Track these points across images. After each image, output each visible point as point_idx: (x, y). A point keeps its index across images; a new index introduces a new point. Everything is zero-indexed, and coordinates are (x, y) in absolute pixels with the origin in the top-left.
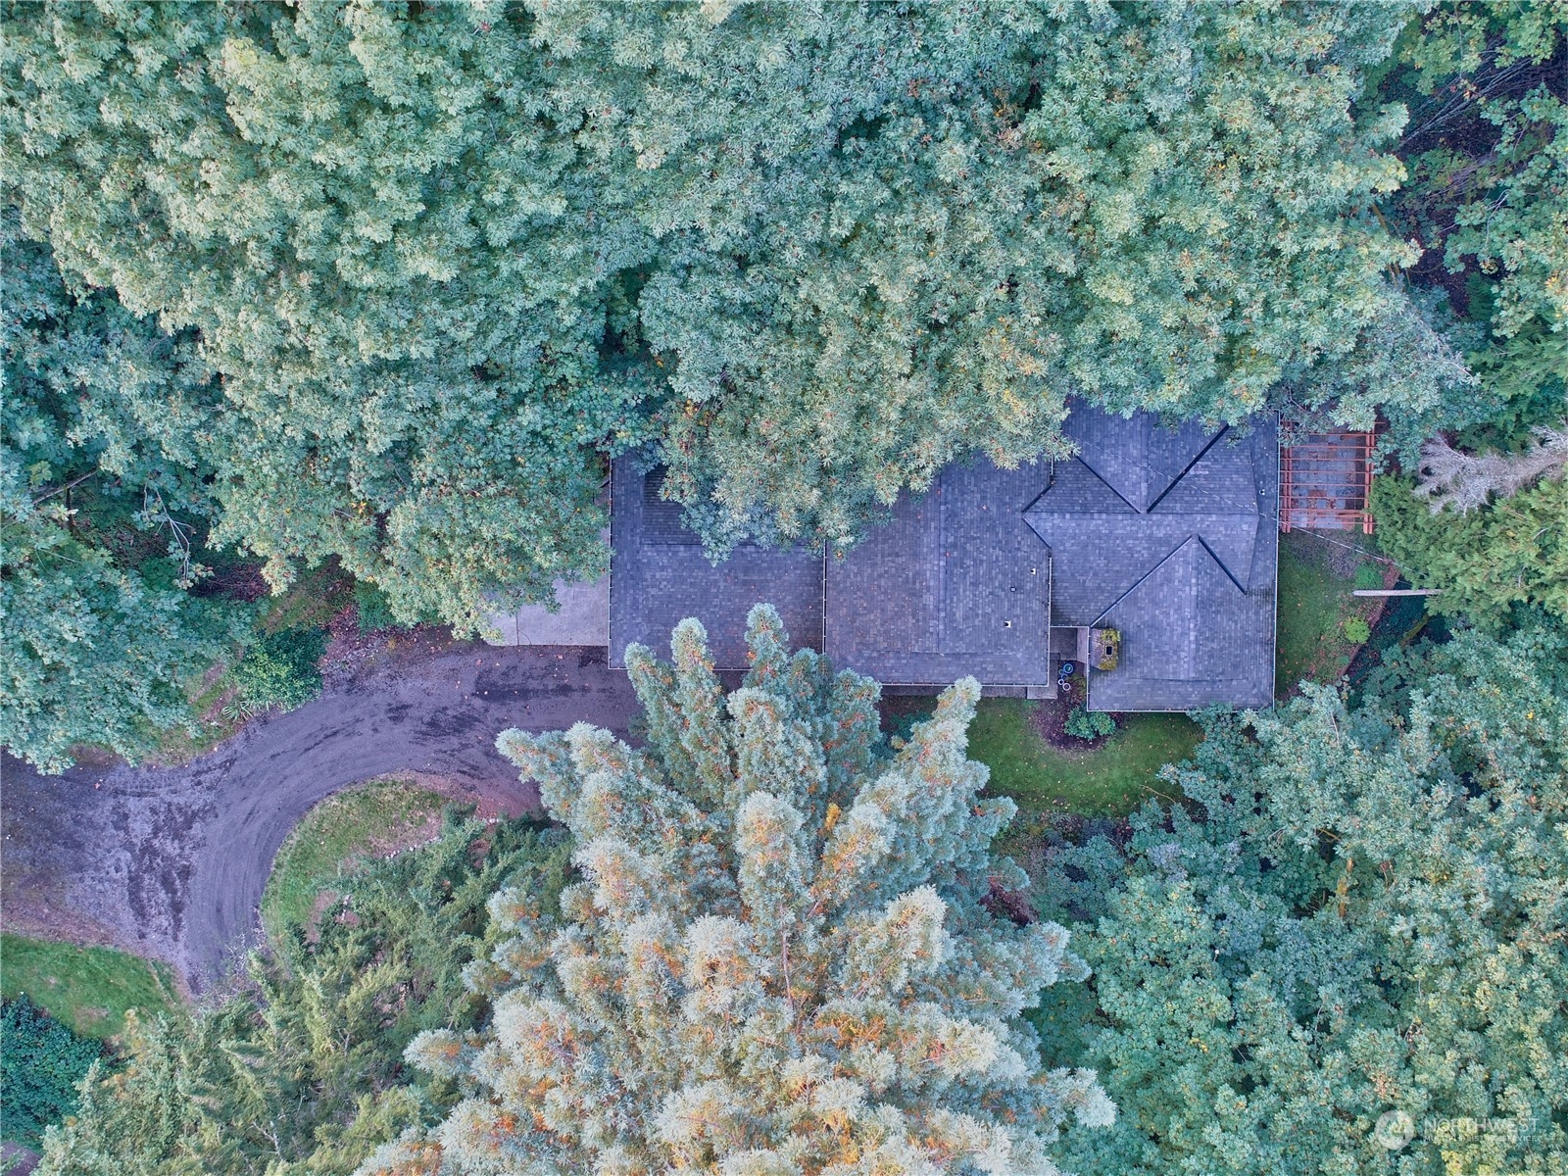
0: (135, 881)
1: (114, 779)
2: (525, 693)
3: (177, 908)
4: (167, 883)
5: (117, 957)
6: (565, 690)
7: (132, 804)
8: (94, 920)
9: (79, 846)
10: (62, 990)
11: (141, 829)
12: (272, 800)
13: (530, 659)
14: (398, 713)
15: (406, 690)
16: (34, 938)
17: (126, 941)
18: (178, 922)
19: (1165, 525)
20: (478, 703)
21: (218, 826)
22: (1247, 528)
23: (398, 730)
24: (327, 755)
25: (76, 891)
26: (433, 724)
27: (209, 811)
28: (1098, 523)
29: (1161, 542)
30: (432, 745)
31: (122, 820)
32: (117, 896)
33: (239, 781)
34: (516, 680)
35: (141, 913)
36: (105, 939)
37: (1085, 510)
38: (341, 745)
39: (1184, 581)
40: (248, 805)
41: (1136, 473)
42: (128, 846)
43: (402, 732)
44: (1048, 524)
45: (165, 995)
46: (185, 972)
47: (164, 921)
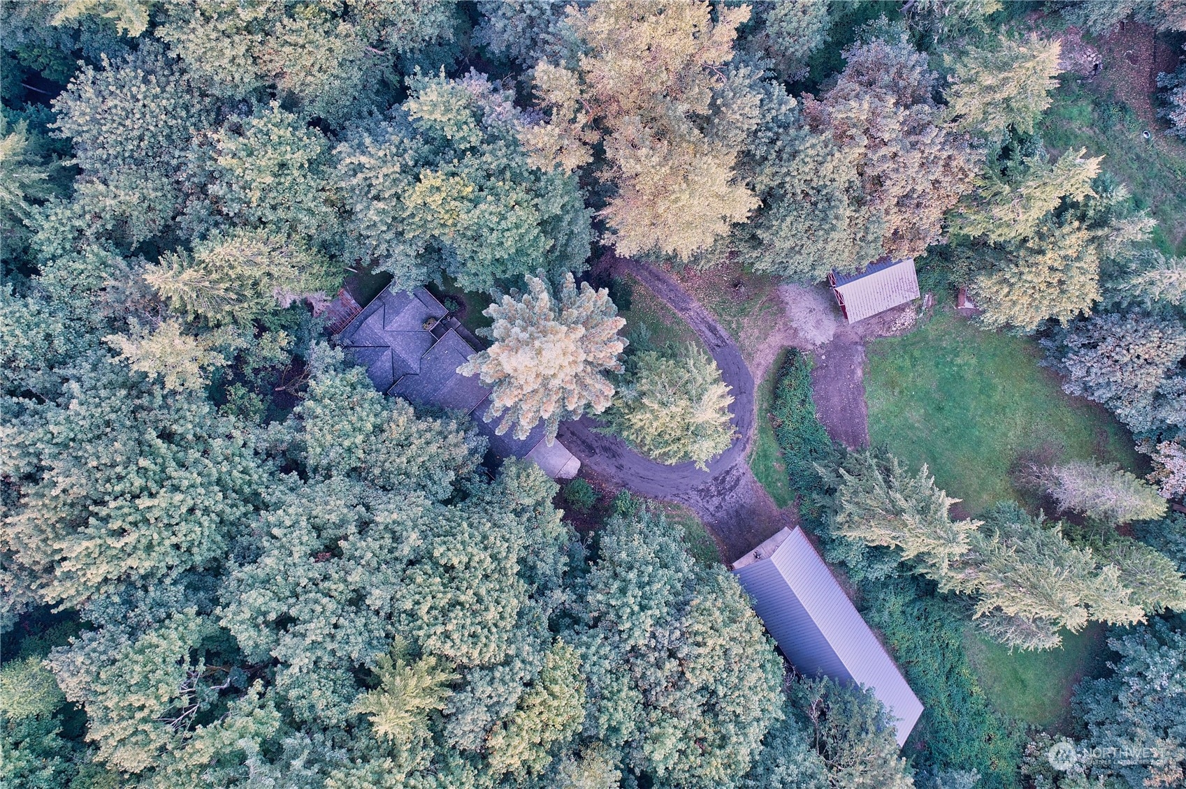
0: (731, 489)
1: (710, 520)
2: (584, 442)
3: (727, 473)
4: (723, 481)
5: (756, 475)
6: (573, 433)
7: (712, 509)
8: (752, 489)
9: (737, 511)
10: (779, 480)
11: (716, 501)
12: (674, 476)
13: (574, 449)
14: (620, 467)
15: (613, 471)
16: (772, 500)
17: (750, 475)
18: (731, 469)
19: (388, 339)
20: (597, 451)
21: (694, 483)
22: (370, 320)
23: (624, 463)
24: (649, 474)
25: (748, 500)
26: (614, 456)
27: (693, 488)
28: (403, 355)
29: (393, 337)
30: (620, 451)
31: (719, 507)
32: (740, 489)
33: (678, 489)
34: (582, 447)
35: (738, 480)
36: (755, 482)
37: (404, 361)
38: (642, 473)
39: (397, 322)
40: (682, 480)
41: (384, 358)
42: (724, 499)
43: (624, 462)
44: (415, 366)
45: (754, 453)
46: (743, 454)
47: (734, 472)
